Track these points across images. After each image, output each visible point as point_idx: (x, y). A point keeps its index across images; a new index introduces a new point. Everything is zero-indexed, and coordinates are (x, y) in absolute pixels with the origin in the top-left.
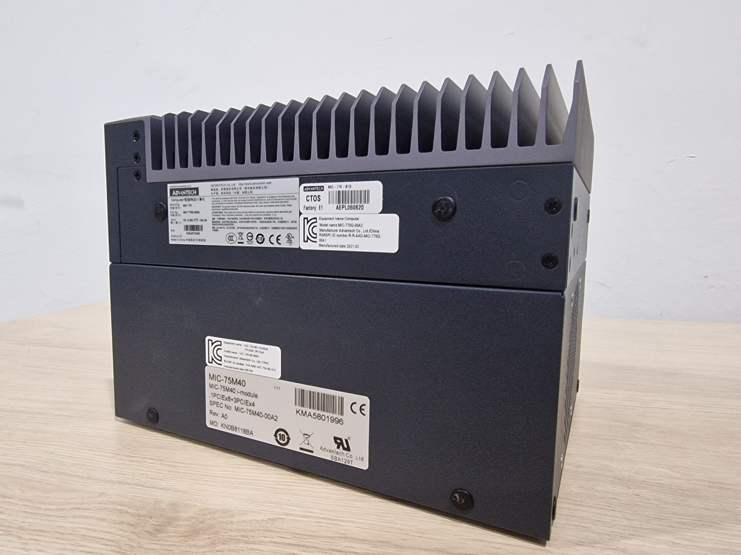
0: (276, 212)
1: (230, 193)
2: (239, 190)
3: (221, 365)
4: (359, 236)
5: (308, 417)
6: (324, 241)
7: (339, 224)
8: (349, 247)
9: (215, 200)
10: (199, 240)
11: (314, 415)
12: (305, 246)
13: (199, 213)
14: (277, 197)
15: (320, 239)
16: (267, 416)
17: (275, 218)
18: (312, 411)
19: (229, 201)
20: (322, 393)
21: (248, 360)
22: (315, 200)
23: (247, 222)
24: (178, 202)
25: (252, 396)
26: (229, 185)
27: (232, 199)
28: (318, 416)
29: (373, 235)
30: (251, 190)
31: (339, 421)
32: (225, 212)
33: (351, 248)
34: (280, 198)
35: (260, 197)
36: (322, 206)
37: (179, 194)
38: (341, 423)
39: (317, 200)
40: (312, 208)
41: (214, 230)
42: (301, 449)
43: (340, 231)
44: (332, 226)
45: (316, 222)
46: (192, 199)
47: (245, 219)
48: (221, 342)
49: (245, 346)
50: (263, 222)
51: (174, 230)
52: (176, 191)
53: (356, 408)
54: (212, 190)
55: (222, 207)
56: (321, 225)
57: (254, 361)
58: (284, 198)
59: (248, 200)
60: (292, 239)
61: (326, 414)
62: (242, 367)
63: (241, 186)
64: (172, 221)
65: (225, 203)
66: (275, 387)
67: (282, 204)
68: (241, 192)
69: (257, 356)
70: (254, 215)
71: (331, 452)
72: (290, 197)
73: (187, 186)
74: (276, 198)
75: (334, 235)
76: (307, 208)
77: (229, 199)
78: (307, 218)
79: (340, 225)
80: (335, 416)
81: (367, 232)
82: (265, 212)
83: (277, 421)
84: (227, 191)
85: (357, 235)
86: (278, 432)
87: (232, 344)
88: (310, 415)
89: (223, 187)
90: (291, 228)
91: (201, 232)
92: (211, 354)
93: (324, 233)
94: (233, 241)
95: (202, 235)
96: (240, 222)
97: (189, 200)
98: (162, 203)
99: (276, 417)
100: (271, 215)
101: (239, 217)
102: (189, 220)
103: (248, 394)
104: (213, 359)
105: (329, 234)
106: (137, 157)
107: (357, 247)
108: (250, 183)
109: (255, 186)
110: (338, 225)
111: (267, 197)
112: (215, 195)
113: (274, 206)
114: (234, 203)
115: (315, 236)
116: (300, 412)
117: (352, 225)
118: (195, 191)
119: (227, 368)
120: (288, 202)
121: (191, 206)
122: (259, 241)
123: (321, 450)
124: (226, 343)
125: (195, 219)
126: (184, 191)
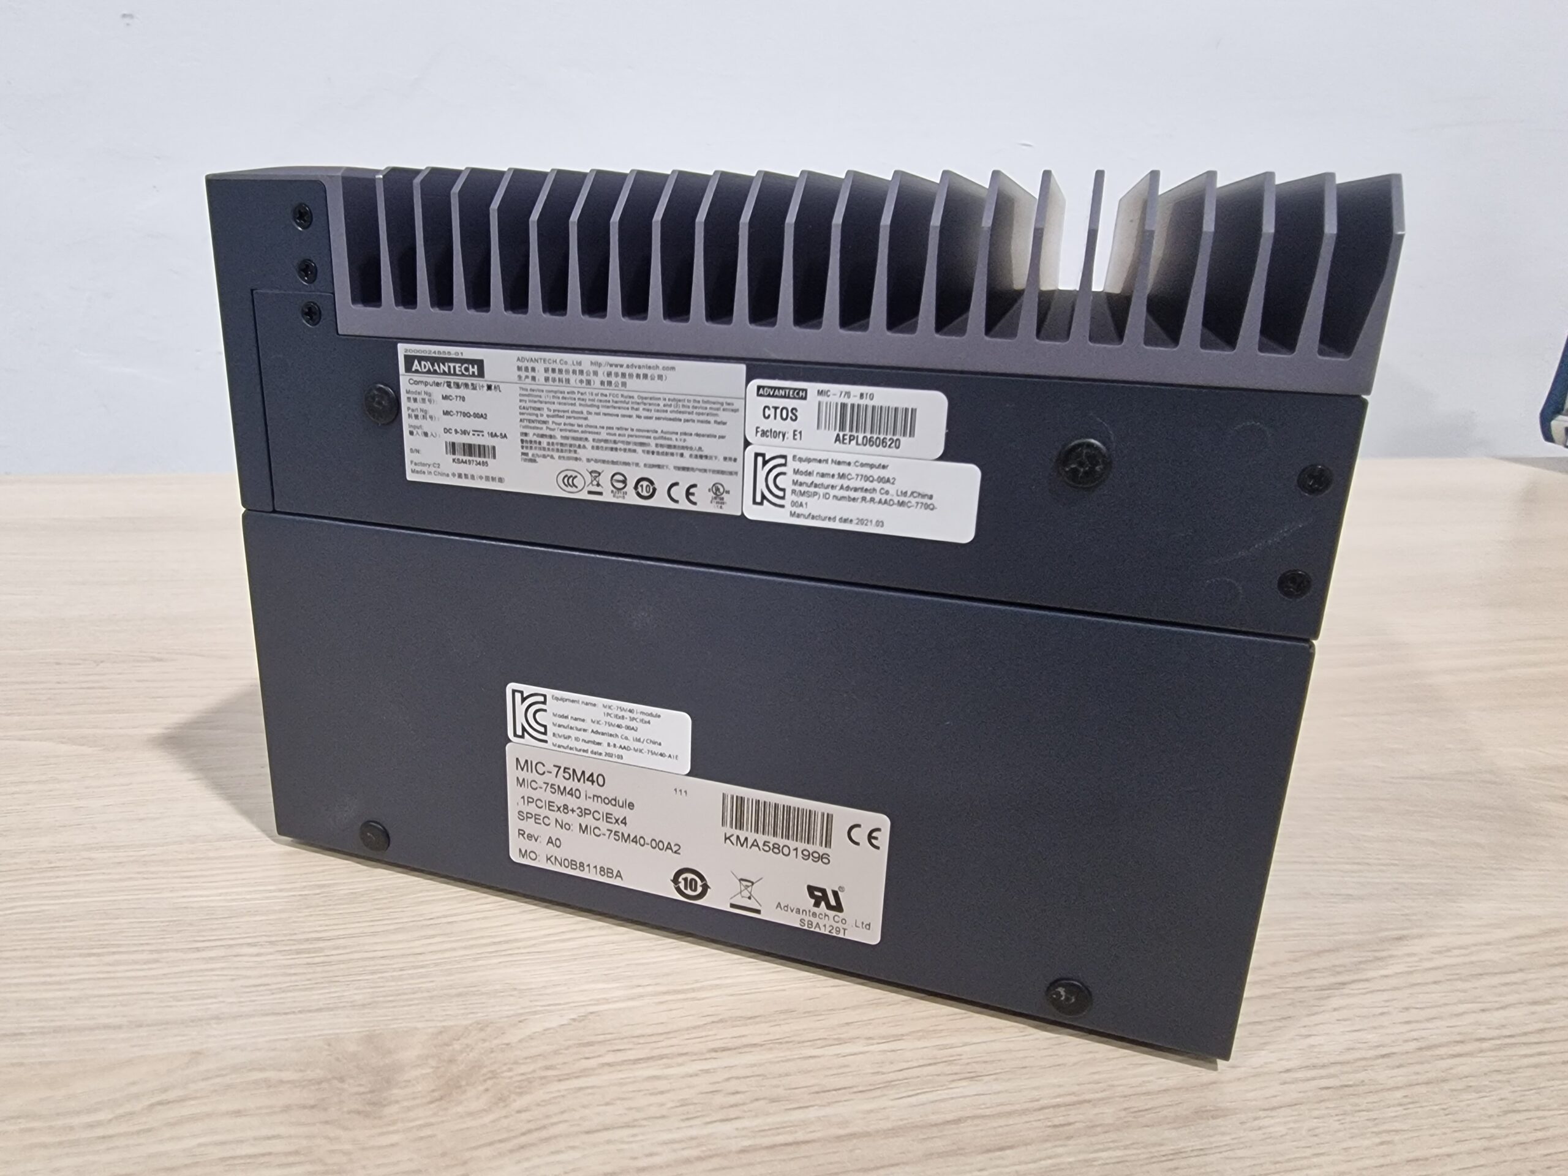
0: (685, 434)
1: (568, 381)
2: (592, 377)
3: (546, 742)
4: (886, 502)
5: (751, 848)
6: (801, 505)
7: (839, 474)
8: (862, 524)
9: (529, 392)
10: (487, 478)
11: (764, 845)
12: (754, 513)
13: (485, 418)
14: (689, 401)
15: (793, 501)
16: (657, 844)
17: (683, 448)
18: (761, 838)
19: (564, 398)
20: (784, 806)
21: (611, 735)
22: (784, 416)
23: (612, 449)
24: (429, 389)
25: (621, 804)
26: (566, 363)
27: (573, 396)
28: (774, 848)
29: (917, 503)
30: (624, 380)
31: (821, 858)
32: (553, 422)
33: (866, 525)
34: (696, 405)
35: (646, 398)
36: (800, 433)
37: (429, 369)
38: (826, 861)
39: (789, 418)
40: (776, 434)
41: (525, 460)
42: (732, 906)
43: (842, 488)
44: (823, 475)
45: (785, 465)
46: (466, 385)
47: (606, 441)
48: (545, 696)
49: (604, 706)
50: (653, 453)
51: (418, 451)
52: (423, 363)
53: (860, 835)
54: (519, 369)
55: (546, 410)
56: (796, 472)
57: (626, 738)
58: (708, 406)
59: (616, 402)
60: (725, 495)
61: (792, 844)
62: (596, 748)
63: (595, 368)
64: (412, 429)
65: (554, 403)
66: (676, 790)
67: (702, 418)
68: (596, 381)
69: (633, 728)
70: (630, 436)
71: (799, 913)
72: (722, 404)
73: (453, 352)
74: (686, 403)
75: (827, 496)
76: (764, 433)
77: (566, 395)
78: (763, 455)
79: (842, 476)
80: (811, 848)
81: (905, 496)
82: (659, 431)
83: (679, 854)
84: (561, 376)
85: (881, 499)
86: (680, 875)
87: (573, 701)
88: (755, 844)
89: (551, 366)
90: (723, 472)
91: (490, 461)
92: (520, 719)
93: (803, 489)
94: (576, 487)
95: (494, 467)
96: (593, 447)
97: (458, 386)
98: (382, 386)
99: (677, 847)
100: (674, 439)
101: (590, 437)
102: (459, 430)
103: (614, 802)
104: (524, 729)
105: (815, 494)
106: (307, 270)
107: (881, 524)
108: (621, 363)
109: (635, 371)
110: (836, 476)
111: (665, 399)
112: (529, 380)
113: (680, 420)
114: (577, 404)
115: (781, 494)
116: (734, 839)
117: (871, 479)
118: (473, 367)
119: (562, 749)
120: (716, 415)
121: (464, 401)
122: (642, 494)
123: (779, 909)
124: (557, 699)
125: (474, 431)
126: (444, 365)
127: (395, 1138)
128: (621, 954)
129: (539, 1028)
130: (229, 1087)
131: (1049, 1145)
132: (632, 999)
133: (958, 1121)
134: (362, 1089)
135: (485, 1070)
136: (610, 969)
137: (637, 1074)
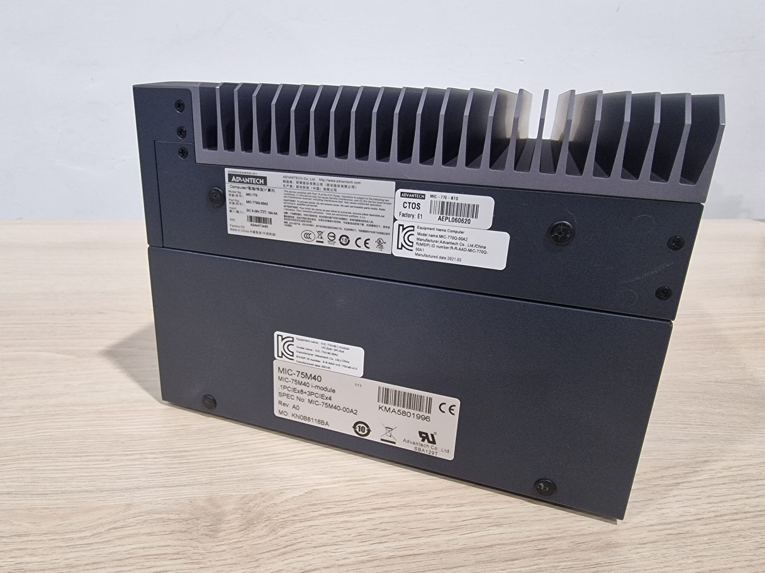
0: (365, 214)
1: (308, 188)
2: (320, 186)
3: (293, 360)
4: (462, 249)
5: (392, 412)
6: (421, 250)
7: (440, 235)
8: (450, 260)
9: (288, 193)
10: (267, 234)
11: (398, 411)
12: (397, 253)
13: (267, 205)
14: (367, 199)
15: (417, 248)
16: (346, 410)
17: (363, 221)
18: (397, 408)
19: (306, 196)
20: (408, 393)
21: (325, 357)
22: (414, 207)
23: (328, 221)
24: (240, 190)
25: (329, 390)
26: (307, 179)
27: (310, 195)
28: (403, 413)
29: (478, 250)
30: (335, 188)
31: (426, 418)
32: (300, 208)
33: (452, 260)
34: (370, 200)
35: (346, 197)
36: (421, 215)
37: (240, 181)
38: (428, 420)
39: (416, 208)
40: (409, 216)
41: (286, 225)
42: (382, 440)
43: (441, 242)
44: (432, 236)
45: (413, 230)
46: (258, 189)
47: (326, 217)
48: (293, 338)
49: (322, 344)
50: (349, 223)
51: (234, 220)
52: (237, 178)
53: (445, 408)
54: (284, 181)
55: (296, 201)
56: (419, 234)
57: (332, 359)
58: (376, 201)
59: (331, 198)
60: (383, 244)
61: (412, 411)
62: (317, 363)
63: (322, 182)
64: (231, 209)
65: (301, 198)
66: (356, 384)
67: (373, 207)
68: (322, 188)
69: (335, 354)
70: (337, 215)
71: (414, 444)
72: (383, 201)
73: (252, 173)
74: (365, 200)
75: (434, 246)
76: (403, 215)
77: (307, 195)
78: (403, 226)
79: (441, 237)
80: (421, 413)
81: (472, 247)
82: (352, 213)
83: (357, 414)
84: (304, 185)
85: (460, 248)
86: (357, 425)
87: (307, 341)
88: (394, 411)
89: (299, 181)
90: (383, 233)
91: (269, 225)
92: (281, 349)
93: (422, 242)
94: (311, 239)
95: (270, 228)
96: (319, 220)
97: (254, 189)
98: (216, 188)
99: (356, 412)
100: (359, 217)
101: (318, 215)
102: (254, 210)
103: (325, 389)
104: (282, 354)
105: (428, 245)
106: (181, 132)
107: (460, 260)
108: (334, 180)
109: (341, 184)
110: (439, 236)
111: (355, 198)
112: (289, 187)
113: (362, 208)
114: (312, 199)
115: (411, 244)
116: (383, 408)
117: (456, 238)
118: (261, 180)
119: (300, 364)
120: (380, 206)
121: (257, 196)
122: (343, 243)
123: (404, 442)
124: (299, 340)
125: (261, 211)
126: (247, 179)
127: (224, 548)
128: (328, 462)
129: (290, 496)
130: (145, 521)
131: (535, 559)
132: (334, 483)
133: (492, 546)
134: (208, 524)
135: (265, 516)
136: (323, 469)
137: (338, 519)
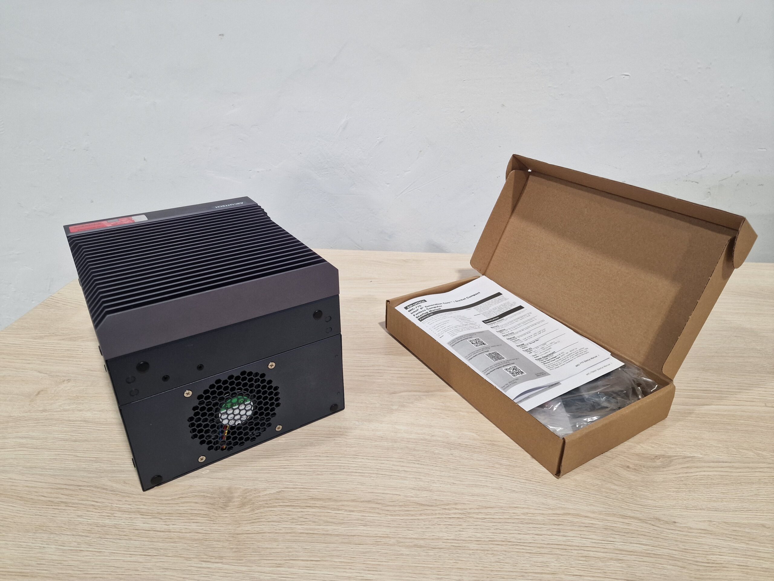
127: (227, 515)
129: (268, 493)
130: (196, 496)
131: (372, 546)
132: (294, 489)
133: (354, 536)
134: (224, 502)
135: (252, 502)
136: (292, 479)
137: (286, 509)
